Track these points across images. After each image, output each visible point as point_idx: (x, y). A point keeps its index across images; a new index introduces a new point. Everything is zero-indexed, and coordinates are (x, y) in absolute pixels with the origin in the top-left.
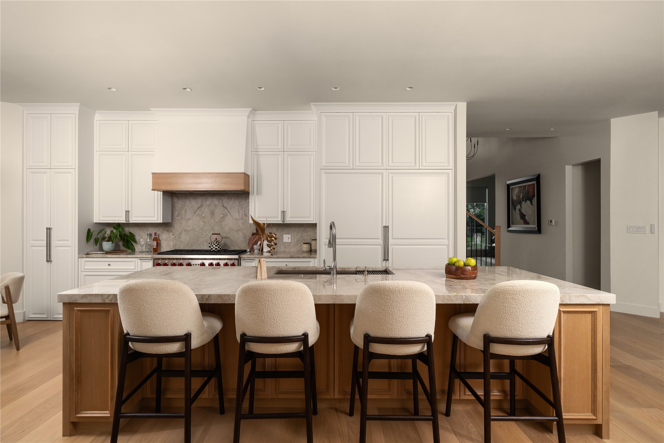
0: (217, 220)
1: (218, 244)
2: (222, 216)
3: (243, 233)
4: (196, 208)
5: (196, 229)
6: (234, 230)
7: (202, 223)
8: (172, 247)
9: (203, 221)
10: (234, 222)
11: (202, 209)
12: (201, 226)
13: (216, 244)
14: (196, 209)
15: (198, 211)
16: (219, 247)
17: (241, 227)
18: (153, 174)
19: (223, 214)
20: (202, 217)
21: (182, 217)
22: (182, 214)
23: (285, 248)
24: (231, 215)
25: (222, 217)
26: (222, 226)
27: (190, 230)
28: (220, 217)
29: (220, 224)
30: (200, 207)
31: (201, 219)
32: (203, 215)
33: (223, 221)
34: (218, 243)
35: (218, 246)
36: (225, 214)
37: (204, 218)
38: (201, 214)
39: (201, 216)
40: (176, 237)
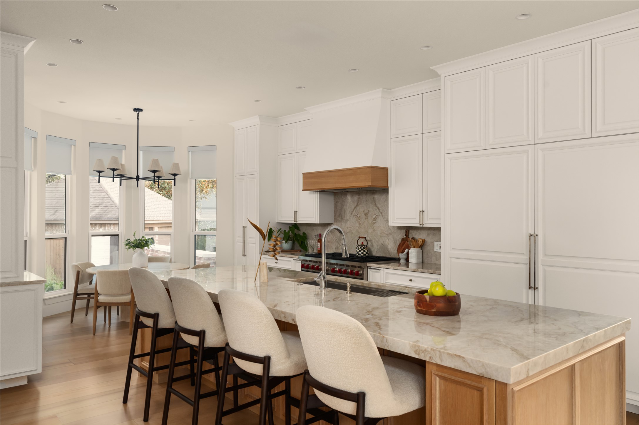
0: (370, 222)
1: (362, 250)
2: (374, 216)
3: (393, 238)
4: (353, 207)
5: (353, 231)
6: (385, 233)
7: (357, 225)
8: (334, 250)
9: (359, 222)
10: (386, 224)
11: (358, 209)
12: (357, 228)
13: (360, 249)
14: (353, 209)
15: (354, 211)
16: (362, 253)
17: (392, 230)
18: (303, 174)
19: (375, 215)
20: (358, 217)
21: (342, 218)
22: (342, 215)
23: (437, 260)
24: (382, 215)
25: (374, 218)
26: (375, 228)
27: (348, 232)
28: (372, 218)
29: (373, 226)
30: (356, 207)
31: (357, 220)
32: (358, 216)
33: (375, 223)
34: (362, 248)
35: (362, 251)
36: (377, 215)
37: (359, 219)
38: (357, 214)
39: (356, 217)
40: (338, 239)
